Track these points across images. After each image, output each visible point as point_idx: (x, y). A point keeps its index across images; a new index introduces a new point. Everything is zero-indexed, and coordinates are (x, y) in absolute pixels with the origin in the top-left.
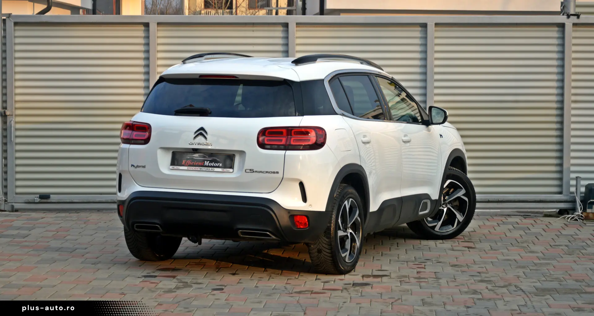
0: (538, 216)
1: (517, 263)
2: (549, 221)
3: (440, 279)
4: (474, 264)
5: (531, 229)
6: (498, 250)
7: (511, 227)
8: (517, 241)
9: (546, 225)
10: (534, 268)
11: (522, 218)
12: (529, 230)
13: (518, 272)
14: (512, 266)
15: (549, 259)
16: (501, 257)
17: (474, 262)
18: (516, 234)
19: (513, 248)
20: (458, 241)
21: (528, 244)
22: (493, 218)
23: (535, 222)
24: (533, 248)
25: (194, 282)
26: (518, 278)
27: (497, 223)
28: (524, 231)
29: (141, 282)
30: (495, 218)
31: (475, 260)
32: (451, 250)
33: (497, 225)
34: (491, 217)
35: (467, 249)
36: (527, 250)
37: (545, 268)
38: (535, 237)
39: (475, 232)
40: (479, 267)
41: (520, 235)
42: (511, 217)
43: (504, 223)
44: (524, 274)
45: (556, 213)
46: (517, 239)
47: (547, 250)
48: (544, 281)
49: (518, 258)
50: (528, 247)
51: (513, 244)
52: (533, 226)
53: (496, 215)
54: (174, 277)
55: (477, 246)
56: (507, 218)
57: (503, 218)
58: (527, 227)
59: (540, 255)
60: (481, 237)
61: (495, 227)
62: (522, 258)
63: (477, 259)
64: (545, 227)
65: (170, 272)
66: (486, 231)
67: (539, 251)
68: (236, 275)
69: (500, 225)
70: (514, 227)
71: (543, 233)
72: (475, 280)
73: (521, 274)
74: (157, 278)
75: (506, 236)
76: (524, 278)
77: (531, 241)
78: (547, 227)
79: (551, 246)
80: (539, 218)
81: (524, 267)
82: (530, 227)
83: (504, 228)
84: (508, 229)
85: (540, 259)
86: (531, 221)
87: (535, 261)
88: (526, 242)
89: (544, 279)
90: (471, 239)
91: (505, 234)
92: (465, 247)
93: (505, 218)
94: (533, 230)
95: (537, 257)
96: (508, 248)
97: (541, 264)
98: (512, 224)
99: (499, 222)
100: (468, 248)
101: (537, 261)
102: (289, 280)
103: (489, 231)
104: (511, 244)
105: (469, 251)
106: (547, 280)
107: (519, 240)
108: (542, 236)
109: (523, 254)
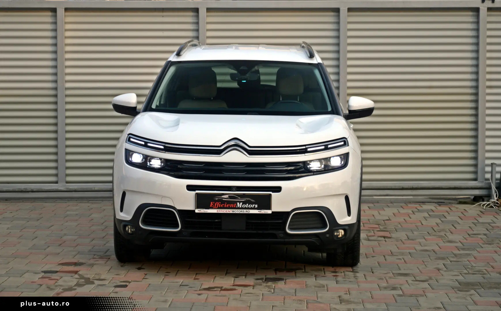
0: (452, 203)
1: (436, 253)
2: (465, 208)
3: (357, 272)
4: (391, 255)
5: (446, 217)
6: (415, 239)
7: (426, 215)
8: (433, 229)
9: (462, 213)
10: (455, 259)
11: (436, 205)
12: (444, 218)
13: (438, 264)
14: (431, 258)
15: (468, 249)
16: (419, 248)
17: (391, 253)
18: (433, 222)
19: (430, 237)
20: (373, 230)
21: (445, 233)
22: (408, 206)
23: (451, 209)
24: (451, 237)
25: (97, 278)
26: (439, 270)
27: (412, 211)
28: (440, 219)
29: (40, 278)
30: (409, 205)
31: (393, 251)
32: (367, 240)
33: (412, 212)
34: (405, 204)
35: (383, 239)
36: (445, 239)
37: (466, 260)
38: (452, 226)
39: (391, 220)
40: (397, 259)
41: (436, 223)
42: (425, 204)
43: (419, 211)
44: (444, 266)
45: (470, 200)
46: (434, 228)
47: (465, 239)
48: (466, 274)
49: (436, 248)
50: (445, 236)
51: (430, 233)
52: (449, 214)
53: (410, 203)
54: (76, 272)
55: (393, 235)
56: (421, 205)
57: (417, 206)
58: (443, 215)
59: (459, 245)
60: (397, 226)
61: (410, 215)
62: (440, 248)
63: (395, 250)
64: (461, 215)
65: (72, 267)
66: (401, 219)
67: (458, 241)
68: (142, 270)
69: (415, 213)
70: (429, 215)
71: (459, 220)
72: (394, 273)
73: (441, 266)
74: (58, 273)
75: (422, 224)
76: (445, 271)
77: (448, 230)
78: (463, 214)
79: (469, 235)
80: (454, 205)
81: (443, 259)
82: (446, 214)
83: (419, 216)
84: (424, 217)
85: (460, 249)
86: (446, 209)
87: (454, 252)
88: (443, 230)
89: (465, 271)
90: (386, 228)
91: (421, 222)
92: (381, 237)
93: (420, 205)
94: (449, 218)
95: (456, 247)
96: (426, 237)
97: (460, 254)
98: (427, 211)
99: (413, 210)
100: (384, 237)
101: (457, 252)
102: (197, 275)
103: (404, 219)
104: (428, 233)
105: (385, 240)
106: (469, 273)
107: (435, 229)
108: (459, 224)
109: (441, 244)
